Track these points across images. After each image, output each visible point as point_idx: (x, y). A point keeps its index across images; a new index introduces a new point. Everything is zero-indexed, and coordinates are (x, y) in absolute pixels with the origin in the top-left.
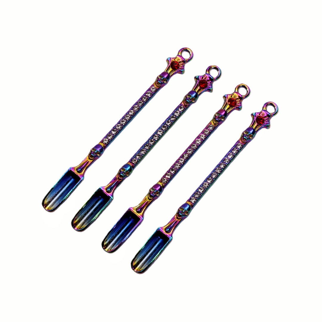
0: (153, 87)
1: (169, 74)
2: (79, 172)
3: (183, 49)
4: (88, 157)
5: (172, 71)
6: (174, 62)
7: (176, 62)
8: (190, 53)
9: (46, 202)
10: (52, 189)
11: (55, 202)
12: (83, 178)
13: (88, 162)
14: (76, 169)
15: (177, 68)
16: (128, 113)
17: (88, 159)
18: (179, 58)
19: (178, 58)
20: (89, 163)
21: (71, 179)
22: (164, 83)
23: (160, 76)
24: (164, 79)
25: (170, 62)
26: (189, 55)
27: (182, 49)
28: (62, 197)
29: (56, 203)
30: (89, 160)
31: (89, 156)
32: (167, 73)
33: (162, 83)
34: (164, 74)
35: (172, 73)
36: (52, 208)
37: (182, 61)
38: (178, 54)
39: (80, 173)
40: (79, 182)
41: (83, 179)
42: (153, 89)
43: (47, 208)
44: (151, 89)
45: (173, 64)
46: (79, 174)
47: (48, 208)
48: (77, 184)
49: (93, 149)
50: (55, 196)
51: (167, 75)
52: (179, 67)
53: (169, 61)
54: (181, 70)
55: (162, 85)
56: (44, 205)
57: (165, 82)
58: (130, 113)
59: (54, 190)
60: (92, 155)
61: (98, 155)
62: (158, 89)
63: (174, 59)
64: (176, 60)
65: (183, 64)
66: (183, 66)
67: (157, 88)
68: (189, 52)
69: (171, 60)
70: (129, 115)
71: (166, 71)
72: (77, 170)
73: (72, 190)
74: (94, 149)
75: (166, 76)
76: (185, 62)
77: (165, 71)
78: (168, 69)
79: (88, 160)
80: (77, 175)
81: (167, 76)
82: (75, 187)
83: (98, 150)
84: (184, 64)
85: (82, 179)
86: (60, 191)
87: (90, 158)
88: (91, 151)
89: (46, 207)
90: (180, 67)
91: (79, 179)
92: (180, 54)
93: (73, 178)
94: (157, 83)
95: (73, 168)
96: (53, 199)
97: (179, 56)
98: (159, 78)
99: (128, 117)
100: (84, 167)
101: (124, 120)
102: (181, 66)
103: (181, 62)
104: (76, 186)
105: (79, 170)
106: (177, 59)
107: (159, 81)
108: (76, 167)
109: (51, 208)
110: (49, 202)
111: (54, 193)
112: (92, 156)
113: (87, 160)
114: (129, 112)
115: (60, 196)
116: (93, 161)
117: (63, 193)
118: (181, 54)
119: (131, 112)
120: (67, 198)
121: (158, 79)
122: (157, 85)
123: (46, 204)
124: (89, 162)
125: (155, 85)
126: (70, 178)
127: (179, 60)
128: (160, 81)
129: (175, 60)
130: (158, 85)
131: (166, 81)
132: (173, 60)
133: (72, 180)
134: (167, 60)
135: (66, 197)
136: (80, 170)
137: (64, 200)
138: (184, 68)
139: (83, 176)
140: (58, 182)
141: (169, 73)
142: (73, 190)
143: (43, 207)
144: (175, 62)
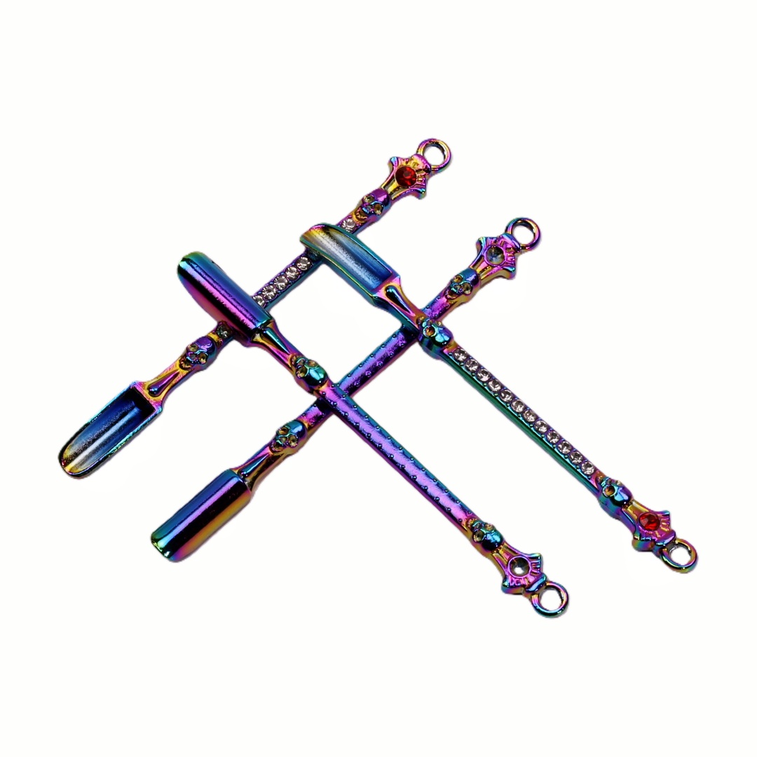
0: (349, 220)
1: (389, 196)
2: (152, 394)
3: (430, 140)
4: (178, 363)
5: (398, 188)
6: (406, 170)
7: (410, 168)
8: (446, 153)
9: (68, 453)
10: (87, 425)
11: (88, 457)
12: (160, 409)
13: (178, 373)
14: (146, 387)
15: (409, 183)
16: (285, 272)
17: (178, 367)
18: (417, 160)
19: (415, 161)
20: (179, 376)
21: (132, 409)
22: (375, 214)
23: (369, 196)
24: (377, 206)
25: (395, 167)
26: (443, 157)
27: (426, 141)
28: (106, 447)
29: (92, 459)
30: (180, 370)
31: (180, 361)
32: (386, 192)
33: (370, 213)
34: (377, 193)
35: (398, 195)
36: (81, 469)
37: (424, 170)
38: (417, 152)
39: (156, 398)
40: (149, 418)
41: (160, 413)
42: (349, 224)
43: (68, 468)
44: (344, 224)
45: (403, 172)
46: (152, 399)
47: (71, 469)
48: (144, 422)
49: (192, 345)
50: (90, 444)
51: (385, 196)
52: (415, 181)
53: (393, 165)
54: (419, 189)
55: (371, 217)
56: (64, 460)
57: (378, 212)
58: (288, 273)
59: (89, 429)
60: (188, 358)
61: (203, 361)
62: (361, 226)
63: (407, 163)
64: (411, 164)
65: (424, 175)
66: (425, 182)
67: (359, 223)
68: (443, 151)
69: (400, 164)
70: (286, 277)
71: (384, 187)
72: (149, 388)
73: (131, 433)
74: (194, 347)
75: (381, 199)
76: (429, 171)
77: (382, 187)
78: (389, 183)
79: (177, 370)
80: (148, 401)
81: (385, 199)
82: (139, 427)
83: (205, 348)
84: (427, 177)
85: (157, 411)
86: (103, 433)
87: (184, 365)
88: (188, 350)
89: (66, 465)
90: (417, 183)
91: (152, 410)
92: (420, 153)
93: (137, 406)
94: (359, 212)
95: (141, 384)
96: (85, 448)
97: (419, 156)
98: (367, 200)
99: (282, 281)
100: (166, 384)
101: (272, 287)
102: (420, 179)
103: (420, 170)
104: (142, 425)
105: (153, 390)
106: (412, 162)
107: (364, 209)
108: (149, 381)
109: (77, 469)
110: (76, 455)
111: (90, 436)
112: (187, 362)
113: (175, 369)
114: (286, 270)
115: (103, 445)
116: (189, 372)
117: (109, 439)
118: (424, 152)
119: (292, 271)
120: (119, 450)
121: (363, 204)
122: (359, 217)
123: (67, 459)
124: (180, 374)
125: (354, 216)
126: (130, 406)
127: (418, 165)
128: (366, 208)
129: (409, 164)
130: (362, 217)
131: (381, 211)
132: (404, 164)
133: (136, 410)
134: (391, 162)
135: (115, 448)
136: (156, 389)
137: (111, 454)
138: (425, 186)
139: (161, 404)
140: (102, 412)
141: (389, 193)
142: (133, 434)
143: (61, 464)
144: (408, 169)
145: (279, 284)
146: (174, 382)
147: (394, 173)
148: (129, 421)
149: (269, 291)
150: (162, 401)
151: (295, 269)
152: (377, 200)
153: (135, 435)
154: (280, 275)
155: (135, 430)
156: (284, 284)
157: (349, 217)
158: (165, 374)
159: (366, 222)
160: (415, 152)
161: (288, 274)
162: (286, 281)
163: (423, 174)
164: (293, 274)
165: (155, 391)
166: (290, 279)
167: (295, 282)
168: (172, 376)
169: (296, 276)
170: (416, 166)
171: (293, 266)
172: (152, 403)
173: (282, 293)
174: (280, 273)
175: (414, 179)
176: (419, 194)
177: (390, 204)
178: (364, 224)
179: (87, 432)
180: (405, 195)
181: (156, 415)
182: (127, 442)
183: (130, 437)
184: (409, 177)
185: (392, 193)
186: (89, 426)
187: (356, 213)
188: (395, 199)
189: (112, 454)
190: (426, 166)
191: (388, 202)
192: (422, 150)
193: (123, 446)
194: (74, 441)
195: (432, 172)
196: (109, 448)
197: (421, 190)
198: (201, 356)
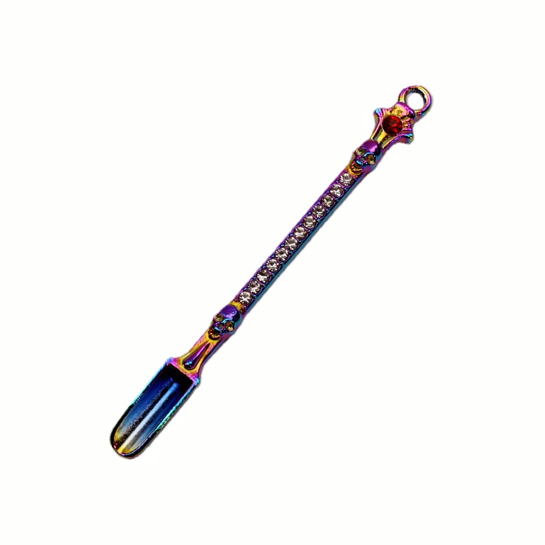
145: (290, 245)
146: (206, 353)
147: (380, 123)
148: (170, 397)
149: (282, 253)
150: (198, 373)
151: (303, 229)
152: (369, 152)
153: (178, 409)
154: (290, 236)
155: (178, 404)
156: (294, 244)
157: (345, 171)
158: (197, 347)
159: (362, 174)
160: (396, 101)
161: (297, 234)
162: (296, 241)
163: (408, 120)
164: (302, 233)
165: (190, 364)
166: (300, 238)
167: (304, 241)
168: (204, 348)
169: (304, 235)
170: (400, 114)
171: (300, 226)
172: (189, 376)
173: (294, 253)
174: (289, 235)
175: (400, 126)
176: (407, 140)
177: (381, 154)
178: (359, 176)
179: (133, 413)
180: (394, 142)
181: (195, 387)
182: (172, 416)
183: (174, 412)
184: (395, 125)
185: (381, 143)
186: (134, 407)
187: (351, 167)
188: (385, 148)
189: (159, 430)
190: (410, 112)
191: (380, 152)
192: (403, 97)
193: (168, 421)
194: (121, 424)
195: (416, 117)
196: (155, 424)
197: (409, 136)
198: (228, 324)
